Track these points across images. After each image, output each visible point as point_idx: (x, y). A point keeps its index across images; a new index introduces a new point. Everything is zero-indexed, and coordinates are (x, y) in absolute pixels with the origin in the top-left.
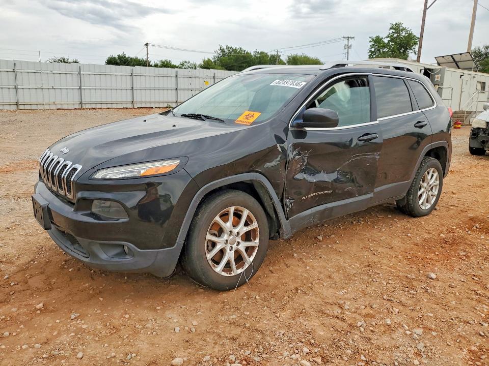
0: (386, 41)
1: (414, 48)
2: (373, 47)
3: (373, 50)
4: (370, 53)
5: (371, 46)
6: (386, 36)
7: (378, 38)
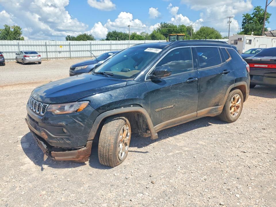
0: (252, 16)
1: (268, 20)
2: (244, 20)
3: (244, 21)
4: (243, 23)
5: (243, 19)
6: (252, 13)
7: (247, 14)
